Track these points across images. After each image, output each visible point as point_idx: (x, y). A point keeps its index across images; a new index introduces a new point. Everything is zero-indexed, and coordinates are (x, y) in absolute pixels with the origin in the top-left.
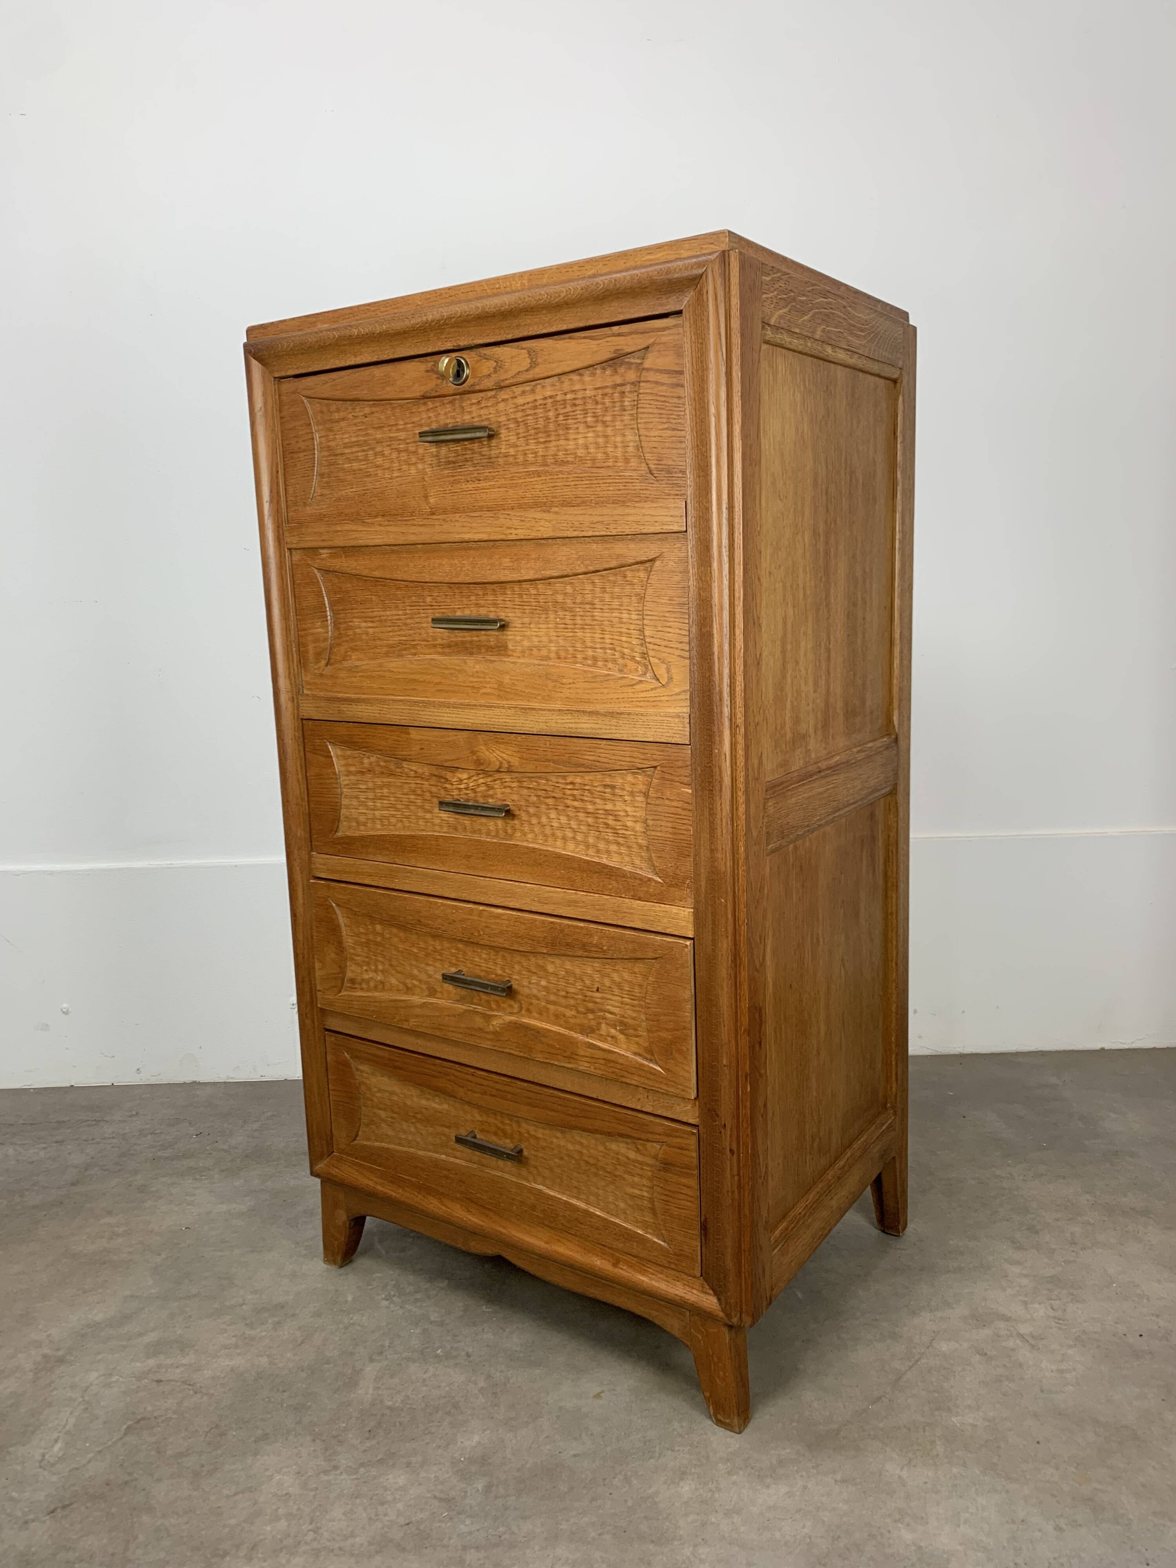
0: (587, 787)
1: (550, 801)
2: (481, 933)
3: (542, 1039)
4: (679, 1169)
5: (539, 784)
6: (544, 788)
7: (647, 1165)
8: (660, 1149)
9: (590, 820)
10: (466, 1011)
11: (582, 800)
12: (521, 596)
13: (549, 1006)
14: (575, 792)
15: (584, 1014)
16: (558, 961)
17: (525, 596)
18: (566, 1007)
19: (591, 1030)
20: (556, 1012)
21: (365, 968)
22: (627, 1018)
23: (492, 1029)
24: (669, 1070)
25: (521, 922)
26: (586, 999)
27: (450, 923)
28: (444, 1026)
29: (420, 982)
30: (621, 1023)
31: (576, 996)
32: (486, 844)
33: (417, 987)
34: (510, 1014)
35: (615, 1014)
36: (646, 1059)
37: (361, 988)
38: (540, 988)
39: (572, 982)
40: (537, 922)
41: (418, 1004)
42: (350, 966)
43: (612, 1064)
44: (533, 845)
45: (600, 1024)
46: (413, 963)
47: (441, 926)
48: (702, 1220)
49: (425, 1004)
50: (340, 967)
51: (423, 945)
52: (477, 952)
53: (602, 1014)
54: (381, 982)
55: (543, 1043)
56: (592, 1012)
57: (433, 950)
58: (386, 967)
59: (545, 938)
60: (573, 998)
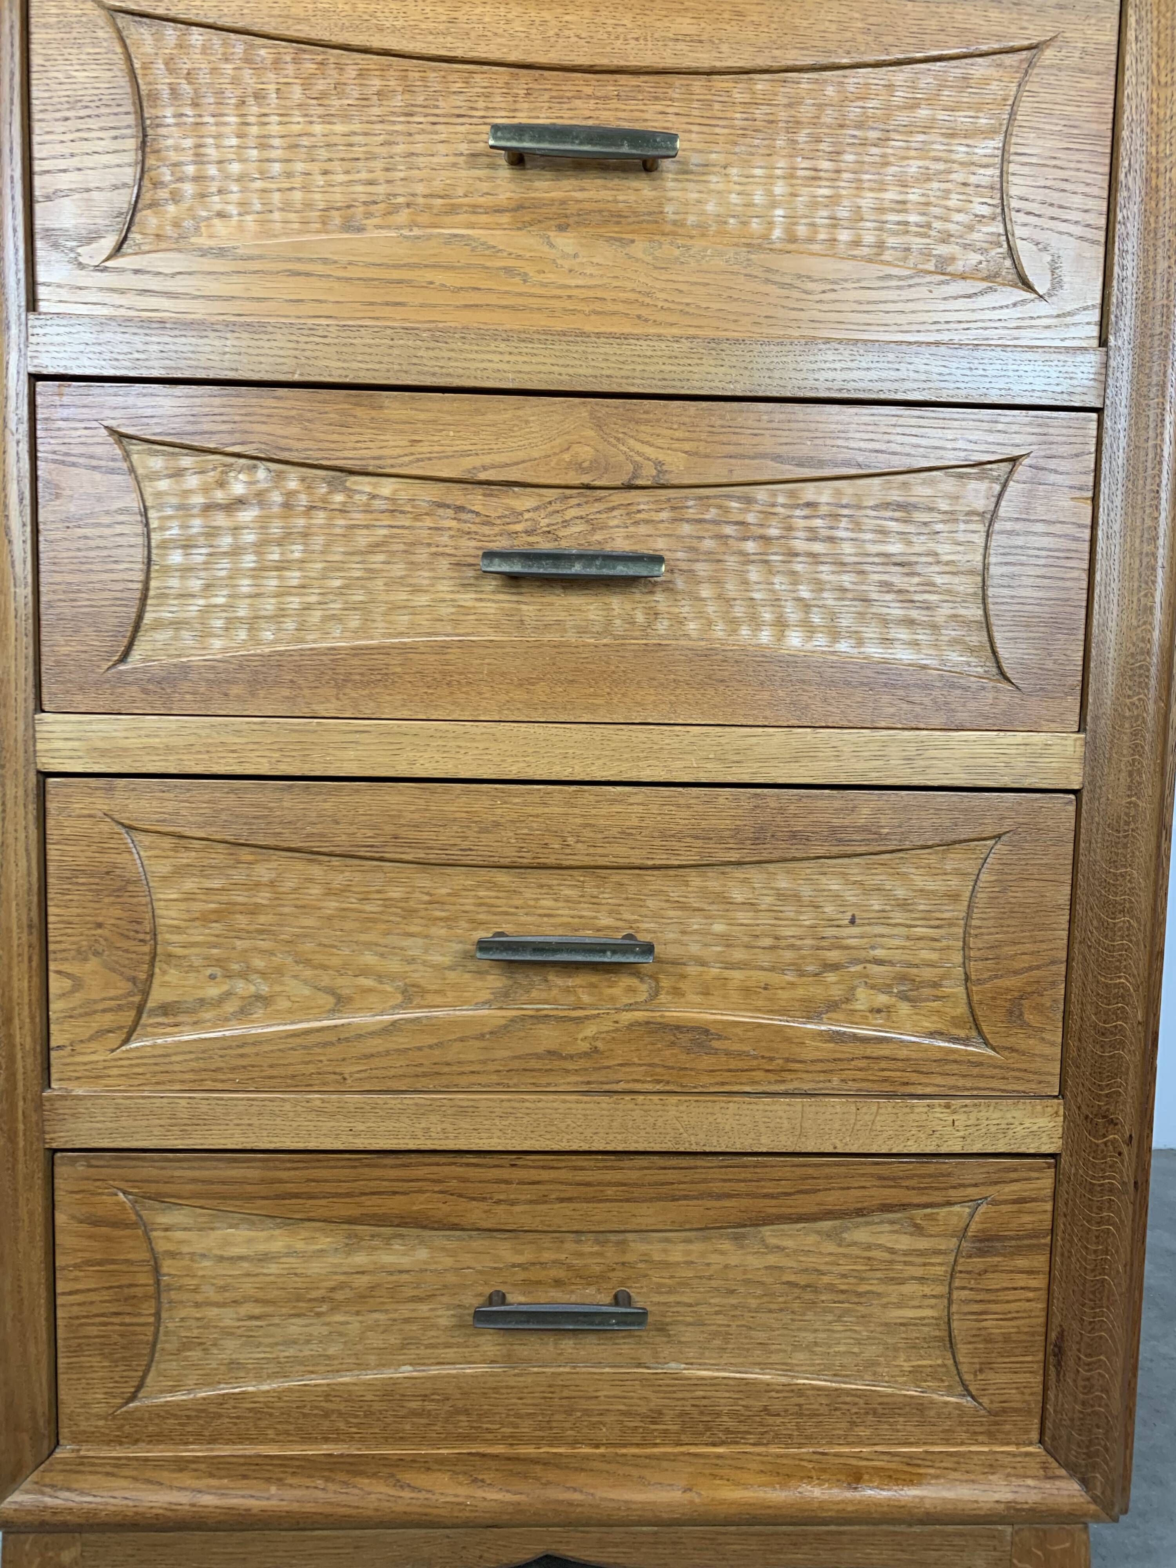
0: (845, 512)
1: (750, 546)
2: (571, 840)
3: (716, 1044)
4: (1013, 1243)
5: (726, 510)
6: (740, 518)
7: (938, 1252)
8: (972, 1216)
9: (847, 579)
11: (831, 539)
12: (708, 104)
13: (727, 973)
14: (818, 522)
15: (816, 975)
16: (756, 876)
17: (717, 106)
18: (772, 969)
19: (833, 1006)
20: (748, 984)
21: (209, 971)
22: (916, 966)
23: (585, 1046)
24: (1012, 1050)
25: (678, 806)
26: (824, 943)
27: (484, 831)
28: (448, 1064)
29: (380, 978)
30: (903, 978)
31: (799, 943)
32: (581, 650)
33: (370, 990)
34: (629, 1008)
35: (891, 963)
36: (956, 1040)
37: (195, 1023)
38: (709, 939)
39: (792, 915)
40: (721, 800)
41: (373, 1029)
42: (164, 973)
43: (883, 1065)
44: (703, 643)
45: (853, 989)
46: (363, 937)
47: (458, 841)
48: (1053, 1335)
49: (394, 1023)
50: (134, 980)
51: (395, 893)
52: (550, 887)
53: (859, 968)
54: (258, 997)
55: (716, 1052)
56: (835, 967)
57: (426, 898)
58: (277, 960)
59: (737, 830)
60: (792, 947)
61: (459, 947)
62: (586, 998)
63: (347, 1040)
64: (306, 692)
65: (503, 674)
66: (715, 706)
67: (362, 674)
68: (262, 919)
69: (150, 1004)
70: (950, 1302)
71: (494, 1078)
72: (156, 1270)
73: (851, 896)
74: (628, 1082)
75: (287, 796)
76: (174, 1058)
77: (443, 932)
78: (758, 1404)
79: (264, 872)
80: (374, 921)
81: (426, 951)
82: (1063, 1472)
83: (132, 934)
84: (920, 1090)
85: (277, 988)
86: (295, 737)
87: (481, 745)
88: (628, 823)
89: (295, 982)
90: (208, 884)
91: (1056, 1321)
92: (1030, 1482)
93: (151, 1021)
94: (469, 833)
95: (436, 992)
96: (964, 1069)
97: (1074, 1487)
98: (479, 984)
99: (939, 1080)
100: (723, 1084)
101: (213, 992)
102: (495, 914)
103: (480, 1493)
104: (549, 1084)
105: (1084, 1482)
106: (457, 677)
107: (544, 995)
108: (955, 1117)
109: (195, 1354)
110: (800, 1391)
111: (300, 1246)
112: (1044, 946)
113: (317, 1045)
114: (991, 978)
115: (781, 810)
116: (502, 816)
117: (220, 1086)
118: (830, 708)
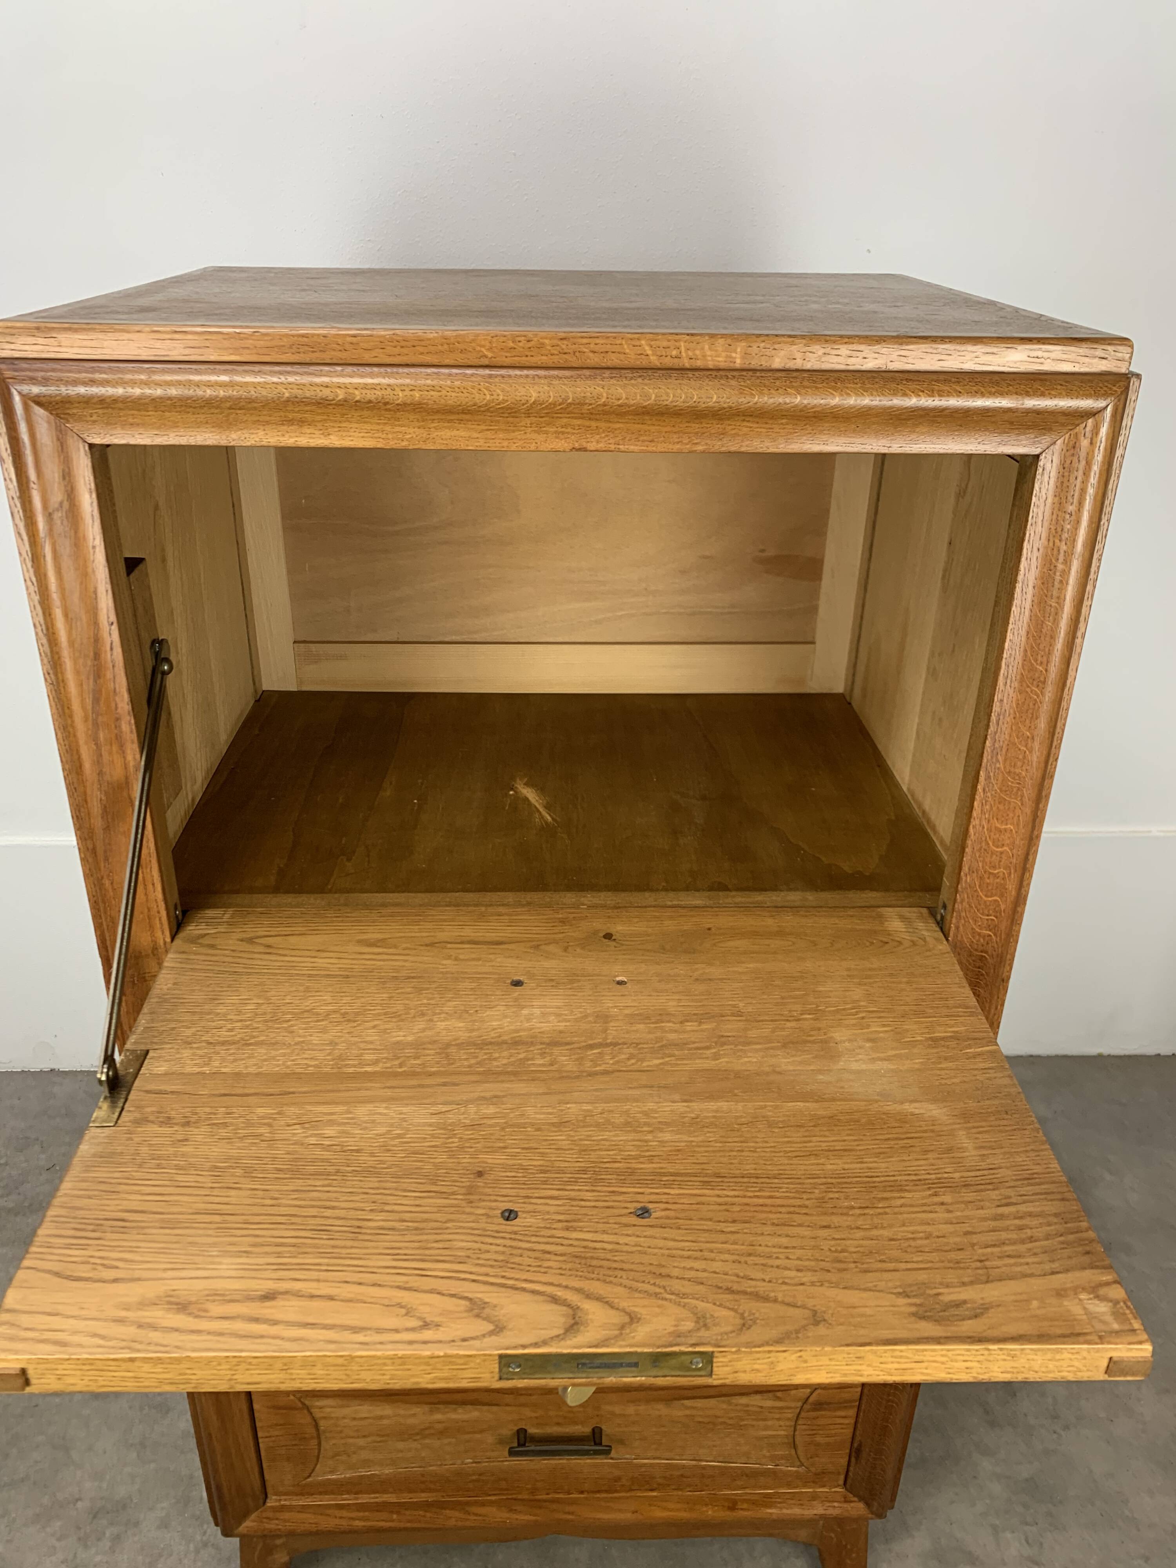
48: (855, 1445)
70: (795, 1430)
72: (317, 1426)
78: (679, 1473)
82: (856, 1499)
91: (858, 1438)
92: (836, 1504)
97: (861, 1505)
103: (515, 1516)
105: (868, 1504)
109: (344, 1458)
110: (704, 1468)
111: (402, 1412)
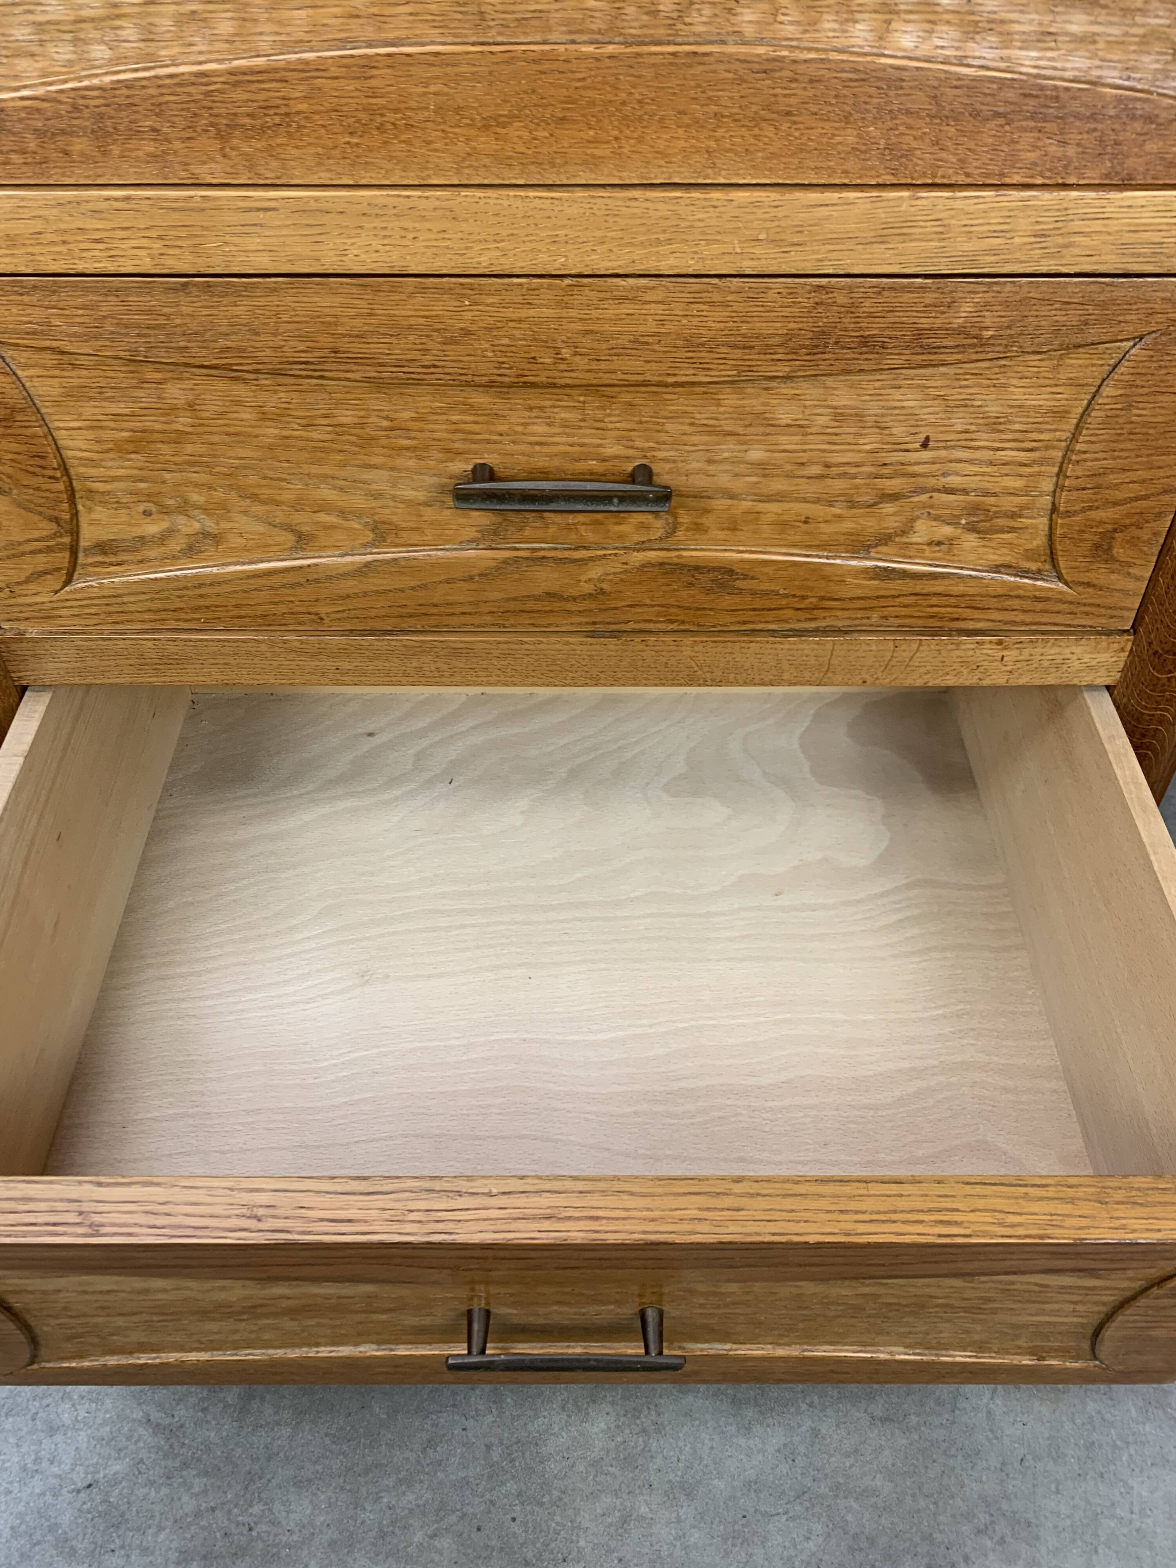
2: (566, 353)
3: (739, 584)
10: (505, 561)
13: (761, 507)
15: (870, 506)
16: (810, 391)
18: (817, 501)
19: (885, 539)
20: (785, 517)
21: (142, 507)
22: (995, 494)
23: (589, 588)
24: (1089, 585)
25: (711, 303)
26: (885, 471)
27: (452, 341)
28: (436, 605)
29: (342, 513)
30: (974, 509)
31: (853, 470)
32: (573, 66)
33: (334, 527)
34: (641, 547)
35: (965, 492)
36: (1024, 573)
37: (141, 562)
38: (742, 469)
39: (850, 439)
40: (771, 295)
41: (345, 570)
42: (90, 510)
43: (934, 601)
44: (761, 50)
45: (913, 520)
46: (315, 469)
47: (417, 355)
49: (367, 565)
50: (56, 520)
51: (346, 417)
52: (541, 408)
53: (924, 497)
54: (206, 535)
55: (740, 591)
56: (895, 497)
57: (385, 423)
58: (218, 495)
59: (790, 336)
60: (844, 475)
61: (434, 480)
62: (590, 536)
63: (317, 581)
64: (177, 145)
65: (458, 110)
66: (774, 155)
67: (251, 115)
68: (189, 448)
69: (83, 543)
71: (488, 619)
73: (931, 412)
74: (638, 622)
75: (183, 299)
76: (125, 599)
77: (411, 463)
79: (175, 392)
80: (327, 451)
81: (394, 486)
83: (37, 470)
84: (970, 625)
85: (225, 525)
86: (176, 218)
87: (436, 226)
88: (641, 329)
89: (243, 519)
90: (114, 408)
93: (90, 560)
94: (430, 345)
95: (412, 529)
96: (1028, 604)
98: (462, 521)
99: (996, 616)
100: (745, 623)
101: (152, 529)
102: (475, 442)
104: (550, 625)
106: (390, 116)
107: (540, 534)
108: (1005, 653)
112: (1161, 473)
113: (284, 586)
114: (1083, 510)
115: (852, 308)
116: (473, 322)
117: (186, 626)
118: (944, 155)
